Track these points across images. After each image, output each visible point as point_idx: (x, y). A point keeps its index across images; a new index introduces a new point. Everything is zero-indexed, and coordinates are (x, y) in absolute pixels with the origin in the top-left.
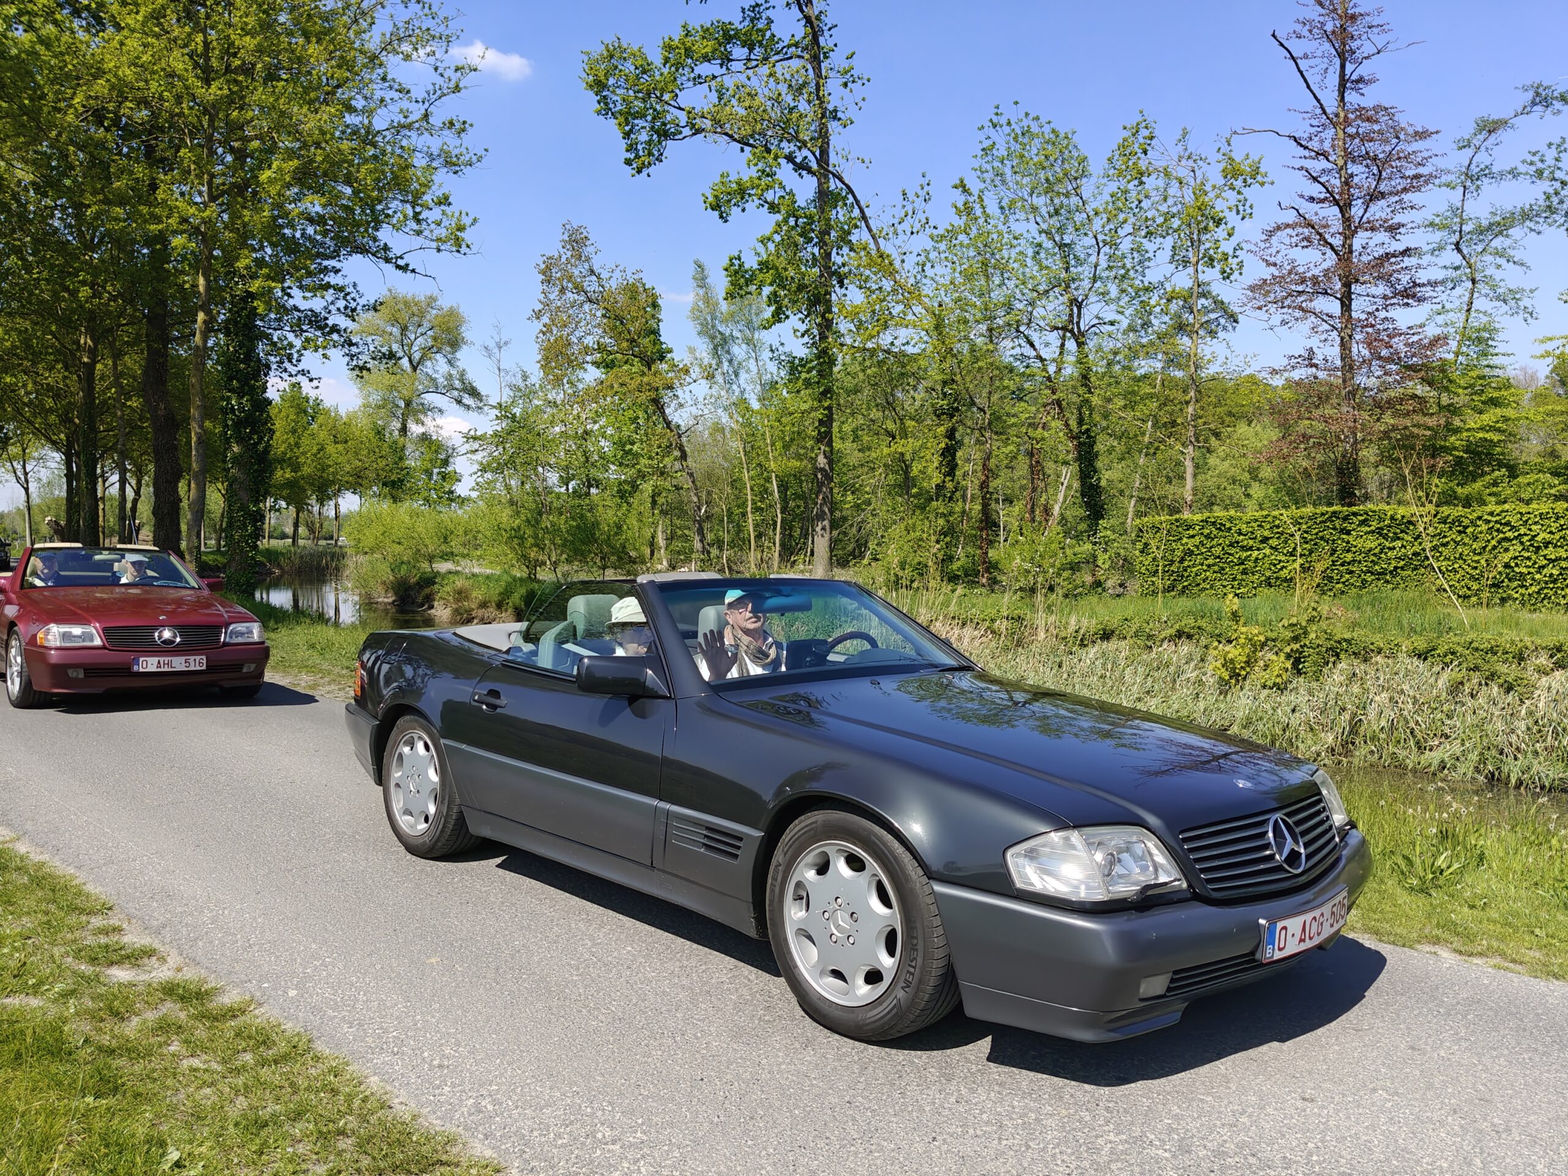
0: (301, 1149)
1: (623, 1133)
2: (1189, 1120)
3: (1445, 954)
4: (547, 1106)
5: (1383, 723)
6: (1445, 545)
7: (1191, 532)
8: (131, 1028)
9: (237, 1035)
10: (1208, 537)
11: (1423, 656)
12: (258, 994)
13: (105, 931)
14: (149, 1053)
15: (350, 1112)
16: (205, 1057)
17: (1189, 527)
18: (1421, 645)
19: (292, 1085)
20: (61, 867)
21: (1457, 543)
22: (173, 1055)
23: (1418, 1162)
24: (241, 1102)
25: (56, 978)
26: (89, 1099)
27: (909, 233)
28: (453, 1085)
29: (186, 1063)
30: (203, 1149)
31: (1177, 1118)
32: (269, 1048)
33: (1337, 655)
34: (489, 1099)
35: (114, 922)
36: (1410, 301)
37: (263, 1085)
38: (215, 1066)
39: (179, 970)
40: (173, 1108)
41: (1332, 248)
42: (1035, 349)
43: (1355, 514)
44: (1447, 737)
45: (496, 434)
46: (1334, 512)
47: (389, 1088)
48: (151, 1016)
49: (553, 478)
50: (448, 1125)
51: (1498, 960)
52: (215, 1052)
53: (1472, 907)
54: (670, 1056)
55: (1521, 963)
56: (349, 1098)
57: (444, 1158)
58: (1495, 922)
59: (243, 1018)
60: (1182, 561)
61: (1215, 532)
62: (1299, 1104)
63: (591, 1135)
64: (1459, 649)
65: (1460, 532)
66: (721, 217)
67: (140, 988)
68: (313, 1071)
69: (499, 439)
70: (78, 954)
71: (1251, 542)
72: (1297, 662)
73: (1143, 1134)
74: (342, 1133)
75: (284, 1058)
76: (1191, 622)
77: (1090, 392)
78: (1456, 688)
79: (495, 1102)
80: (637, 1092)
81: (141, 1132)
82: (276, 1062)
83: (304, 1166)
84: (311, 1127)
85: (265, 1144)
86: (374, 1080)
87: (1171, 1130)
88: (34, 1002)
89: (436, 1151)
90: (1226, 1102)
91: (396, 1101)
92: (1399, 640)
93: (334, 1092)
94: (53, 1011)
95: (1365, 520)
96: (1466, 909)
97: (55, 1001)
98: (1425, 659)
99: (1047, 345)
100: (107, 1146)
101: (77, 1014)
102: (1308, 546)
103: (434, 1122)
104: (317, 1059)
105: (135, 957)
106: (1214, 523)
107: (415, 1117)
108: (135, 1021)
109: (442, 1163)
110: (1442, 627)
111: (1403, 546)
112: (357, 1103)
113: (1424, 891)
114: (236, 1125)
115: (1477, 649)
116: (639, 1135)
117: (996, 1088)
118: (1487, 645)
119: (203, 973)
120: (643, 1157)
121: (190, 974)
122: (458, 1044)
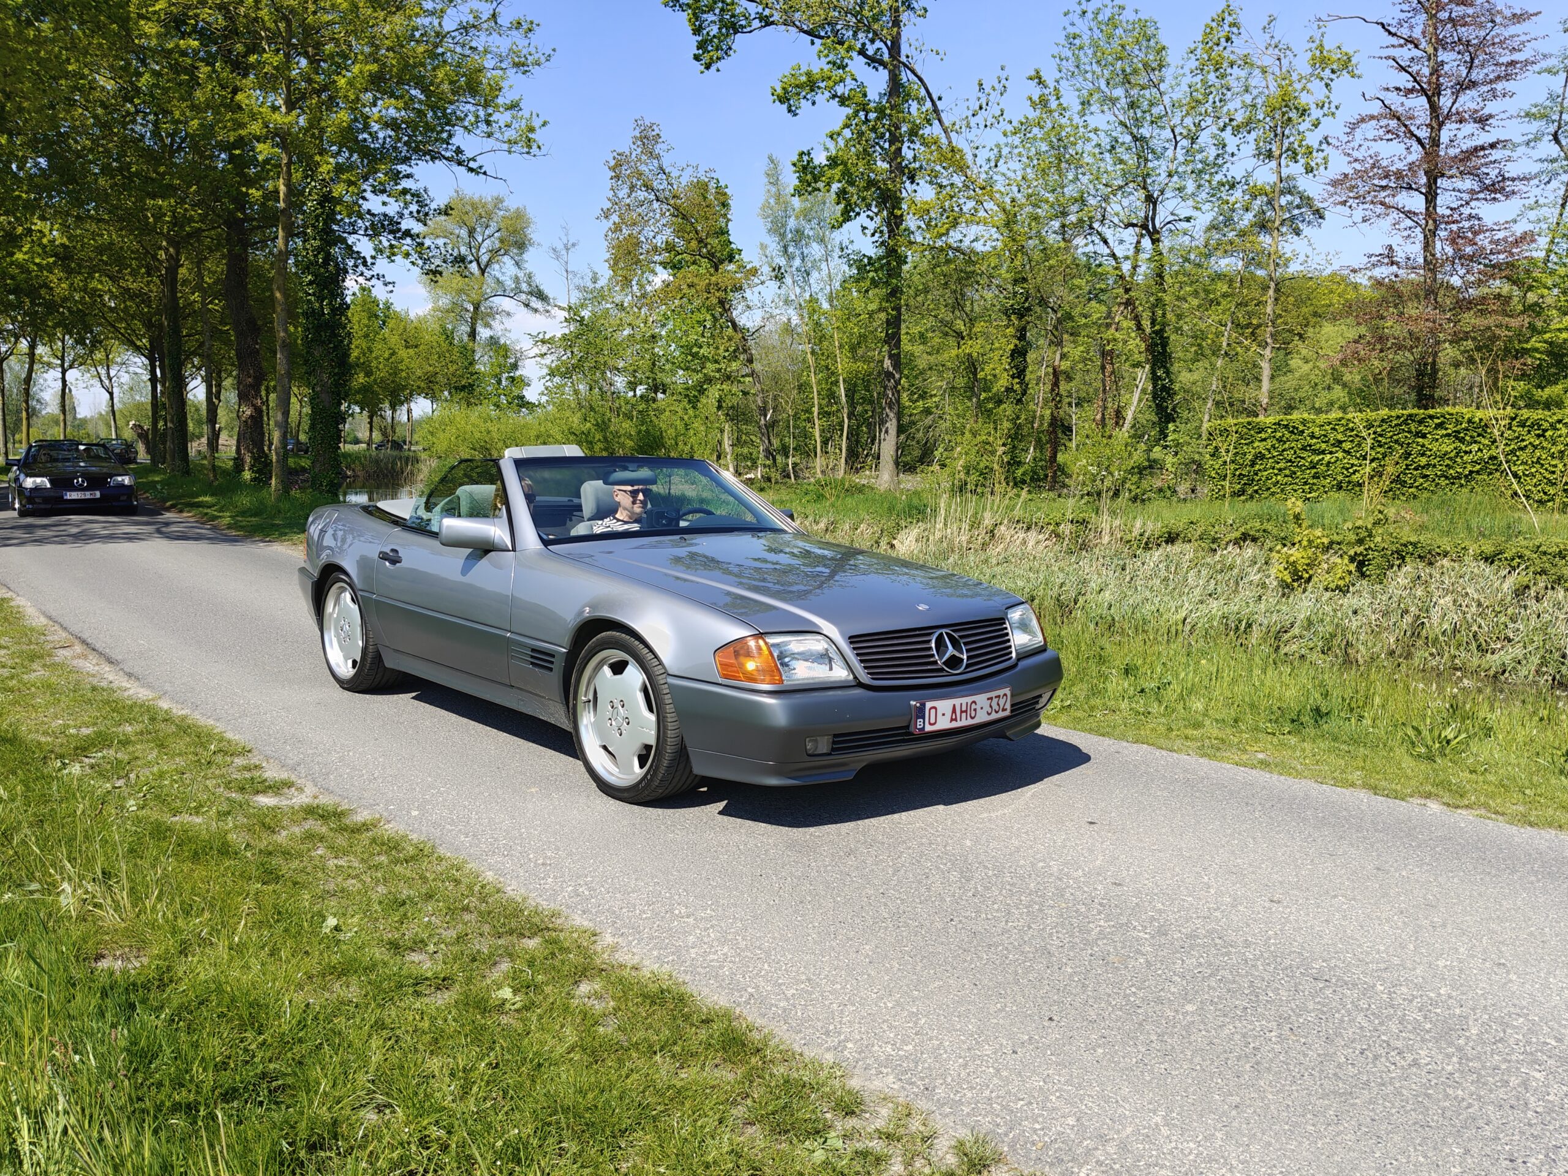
0: (435, 919)
1: (696, 910)
3: (1434, 806)
4: (634, 891)
5: (1446, 626)
6: (1521, 449)
7: (1263, 435)
8: (281, 838)
9: (372, 843)
10: (1280, 440)
11: (1489, 559)
12: (385, 814)
13: (248, 768)
14: (300, 855)
15: (472, 895)
16: (346, 858)
17: (1261, 430)
18: (1488, 548)
19: (422, 877)
20: (203, 720)
21: (1535, 447)
22: (321, 857)
23: (1360, 946)
24: (381, 889)
25: (211, 802)
26: (258, 885)
27: (982, 126)
28: (555, 877)
29: (332, 863)
30: (355, 920)
31: (1160, 911)
32: (399, 852)
33: (1403, 558)
34: (585, 887)
35: (255, 761)
36: (1498, 196)
37: (399, 877)
38: (356, 864)
39: (316, 797)
41: (1419, 141)
42: (1108, 247)
43: (1431, 417)
44: (1510, 641)
46: (1410, 415)
47: (502, 879)
48: (297, 830)
49: (620, 382)
50: (553, 904)
51: (1483, 812)
52: (355, 853)
53: (1471, 772)
55: (1503, 814)
56: (470, 888)
57: (551, 926)
58: (1489, 783)
59: (375, 831)
60: (1253, 464)
61: (1287, 435)
62: (1267, 905)
63: (670, 911)
64: (1527, 553)
65: (1538, 436)
66: (790, 110)
67: (285, 810)
68: (438, 867)
69: (569, 342)
70: (228, 785)
71: (1324, 446)
72: (1361, 564)
73: (1129, 921)
74: (466, 909)
75: (413, 859)
76: (1257, 525)
77: (1164, 291)
78: (1521, 591)
79: (591, 889)
80: (707, 883)
81: (302, 906)
82: (407, 861)
84: (441, 904)
85: (404, 916)
86: (489, 873)
87: (1153, 919)
88: (198, 819)
89: (544, 922)
90: (1204, 902)
91: (509, 888)
92: (1467, 543)
93: (457, 882)
94: (215, 825)
95: (1442, 423)
96: (1467, 774)
97: (215, 819)
98: (1492, 563)
99: (1121, 242)
101: (235, 827)
102: (1381, 450)
103: (541, 903)
104: (440, 859)
105: (276, 788)
106: (1286, 426)
107: (524, 899)
108: (285, 833)
109: (548, 929)
110: (1511, 531)
111: (1480, 450)
112: (477, 888)
113: (1431, 758)
114: (380, 903)
115: (1545, 553)
118: (1555, 549)
119: (337, 800)
121: (326, 800)
122: (558, 849)
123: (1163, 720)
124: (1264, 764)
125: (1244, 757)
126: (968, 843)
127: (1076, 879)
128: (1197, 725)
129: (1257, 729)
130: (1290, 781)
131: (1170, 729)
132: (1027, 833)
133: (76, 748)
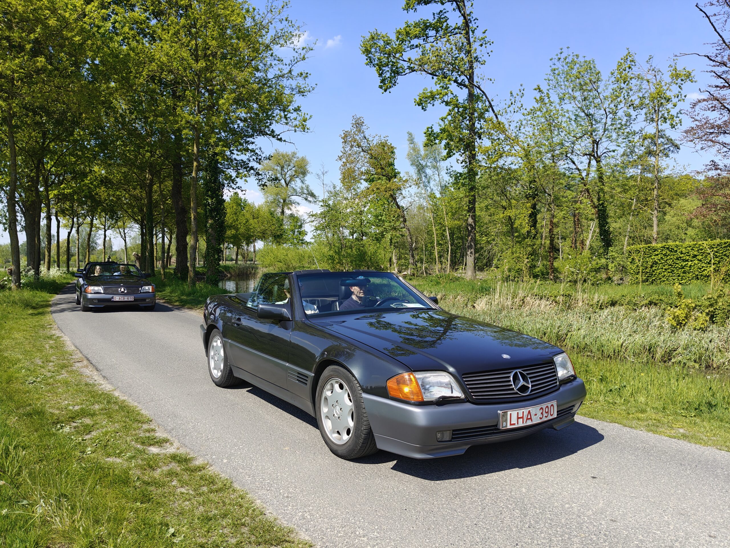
0: (226, 531)
1: (368, 532)
2: (648, 543)
4: (334, 518)
7: (656, 253)
8: (157, 474)
9: (201, 479)
10: (665, 255)
12: (210, 461)
13: (148, 431)
14: (163, 485)
15: (247, 516)
16: (187, 488)
17: (655, 250)
19: (223, 502)
20: (132, 403)
22: (174, 486)
24: (201, 509)
25: (127, 450)
26: (138, 504)
27: (512, 112)
28: (293, 506)
29: (179, 490)
30: (184, 529)
31: (641, 541)
32: (214, 485)
34: (308, 513)
35: (152, 427)
37: (211, 501)
38: (191, 492)
39: (178, 449)
40: (172, 510)
42: (575, 165)
45: (322, 213)
47: (265, 506)
48: (165, 468)
49: (347, 232)
50: (290, 524)
52: (191, 486)
54: (391, 498)
56: (248, 509)
57: (287, 539)
59: (203, 471)
60: (652, 267)
61: (669, 253)
63: (354, 532)
66: (423, 109)
67: (162, 456)
68: (232, 496)
69: (323, 215)
70: (137, 440)
71: (688, 257)
72: (712, 317)
74: (243, 525)
75: (220, 490)
76: (656, 297)
77: (603, 185)
79: (311, 515)
80: (375, 514)
81: (158, 519)
82: (217, 492)
83: (226, 539)
84: (230, 521)
85: (210, 528)
86: (258, 501)
88: (118, 460)
89: (284, 536)
90: (667, 535)
91: (268, 512)
93: (241, 506)
94: (126, 465)
97: (127, 460)
99: (582, 162)
100: (144, 524)
101: (135, 466)
102: (718, 259)
103: (284, 523)
104: (234, 491)
105: (160, 443)
106: (668, 248)
107: (275, 520)
108: (159, 470)
109: (287, 541)
112: (250, 511)
114: (198, 519)
116: (375, 534)
117: (549, 521)
119: (188, 451)
120: (377, 544)
121: (182, 451)
122: (296, 487)
123: (624, 408)
124: (684, 437)
125: (673, 431)
126: (524, 490)
127: (588, 516)
128: (643, 411)
129: (676, 413)
130: (703, 448)
131: (629, 414)
132: (557, 484)
133: (70, 418)
